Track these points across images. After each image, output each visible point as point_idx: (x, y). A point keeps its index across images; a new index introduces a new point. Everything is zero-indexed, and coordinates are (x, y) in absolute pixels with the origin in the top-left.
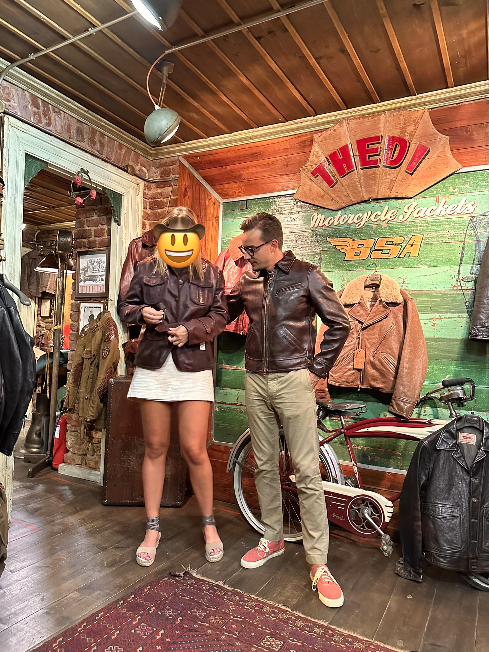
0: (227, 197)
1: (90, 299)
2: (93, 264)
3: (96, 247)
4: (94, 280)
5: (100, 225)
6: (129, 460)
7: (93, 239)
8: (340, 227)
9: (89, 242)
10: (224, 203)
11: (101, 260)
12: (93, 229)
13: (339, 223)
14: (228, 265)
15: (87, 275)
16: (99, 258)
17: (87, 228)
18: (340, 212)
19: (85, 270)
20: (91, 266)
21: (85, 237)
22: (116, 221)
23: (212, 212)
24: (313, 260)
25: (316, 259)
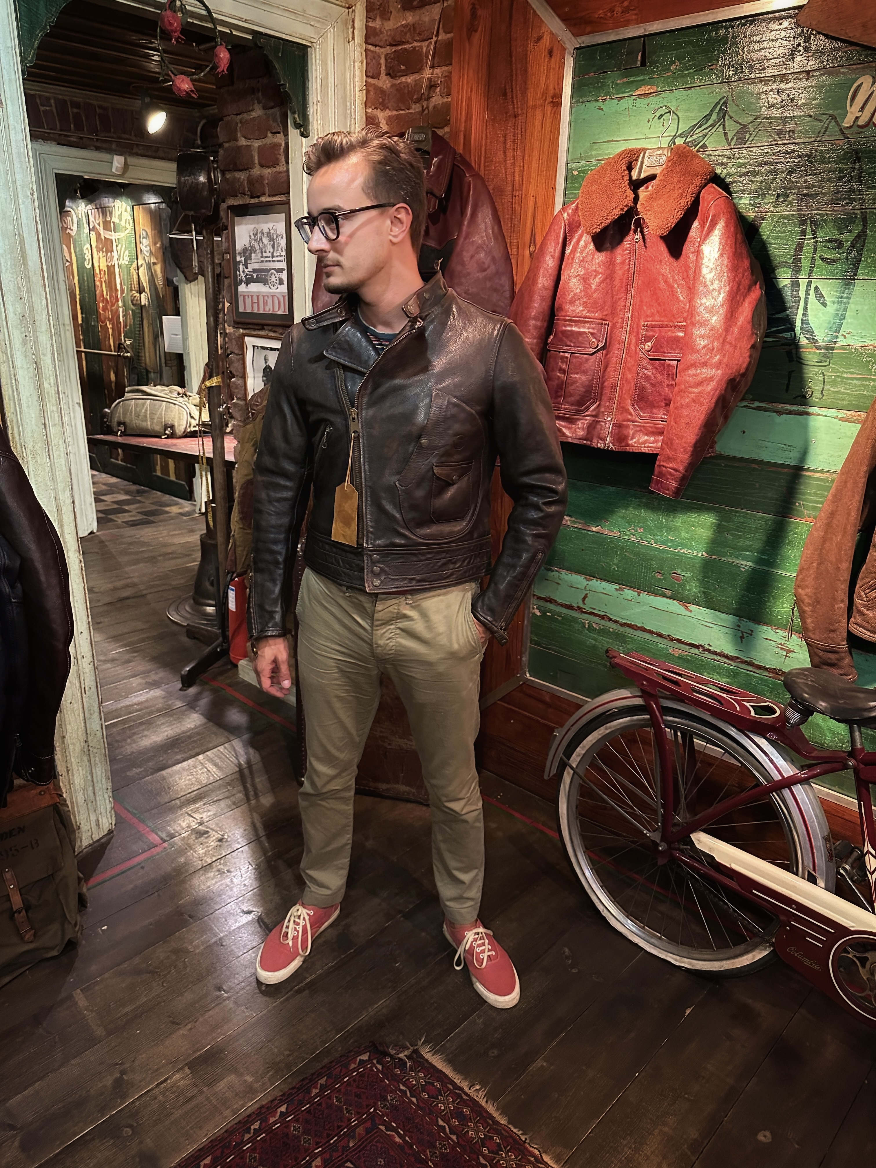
1: (262, 327)
2: (261, 239)
3: (263, 194)
4: (265, 282)
5: (270, 135)
7: (257, 171)
9: (251, 181)
10: (577, 49)
11: (275, 230)
12: (256, 144)
15: (251, 267)
16: (270, 225)
17: (243, 142)
19: (247, 252)
20: (256, 245)
21: (241, 167)
22: (297, 126)
23: (543, 79)
24: (836, 241)
25: (847, 238)
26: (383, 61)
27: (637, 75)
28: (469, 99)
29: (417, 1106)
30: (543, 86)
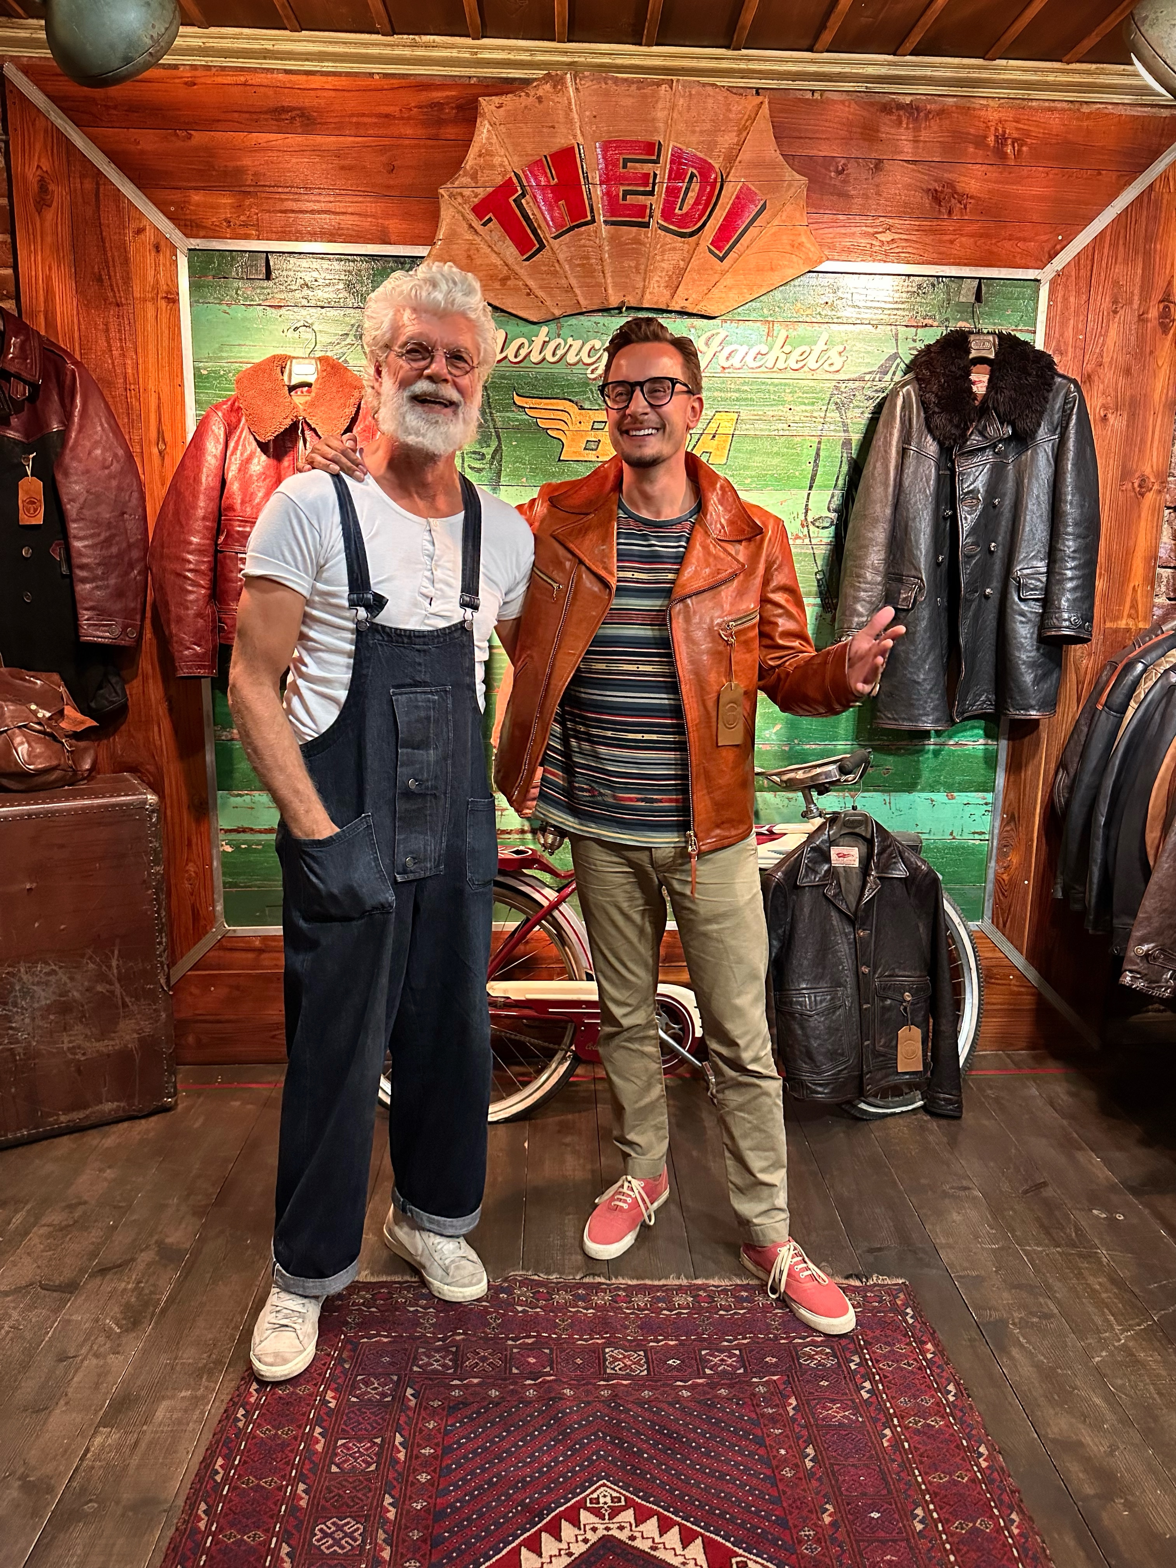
0: (202, 233)
8: (545, 369)
10: (189, 250)
13: (544, 359)
14: (235, 448)
18: (544, 330)
24: (479, 453)
25: (487, 451)
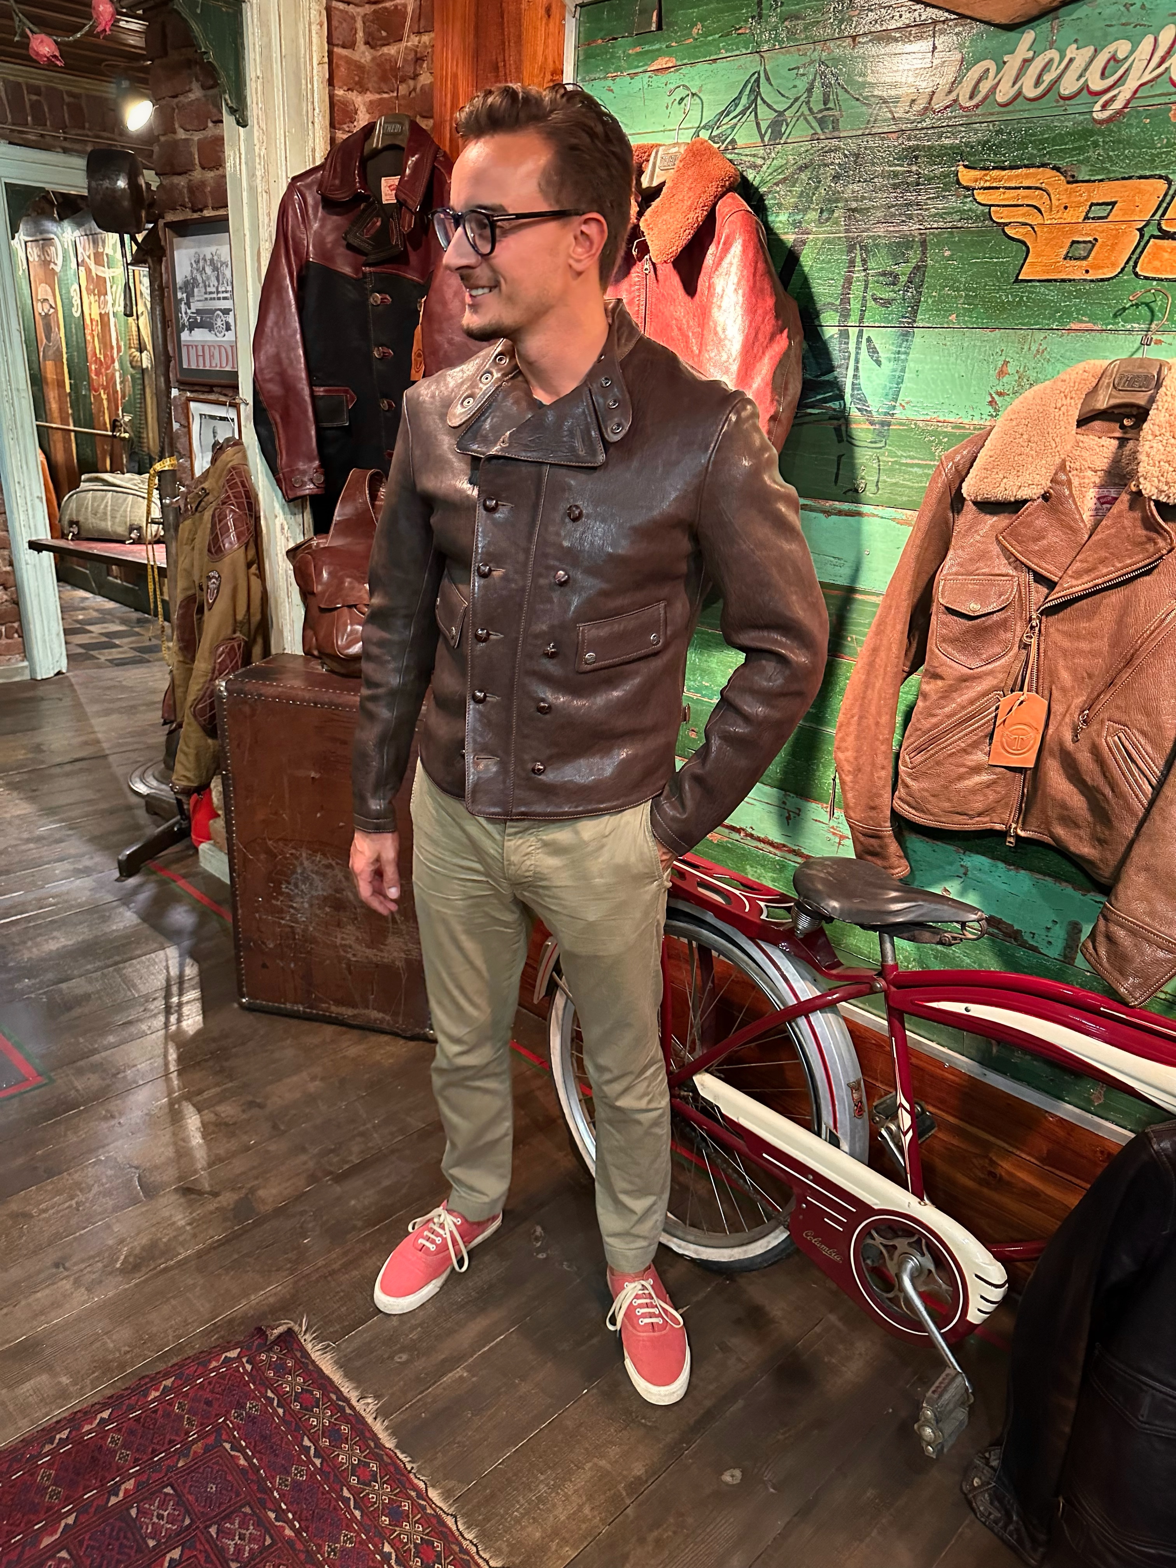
1: (210, 388)
2: (204, 269)
3: (206, 207)
4: (210, 327)
5: (210, 124)
6: (292, 907)
7: (197, 174)
9: (193, 189)
10: (581, 6)
11: (219, 256)
12: (197, 137)
13: (1019, 93)
15: (195, 306)
16: (213, 249)
17: (181, 134)
19: (189, 286)
20: (199, 277)
21: (179, 170)
22: (233, 111)
23: (540, 50)
24: (891, 273)
25: (903, 270)
26: (359, 25)
27: (652, 43)
28: (455, 76)
29: (282, 1419)
30: (540, 58)
